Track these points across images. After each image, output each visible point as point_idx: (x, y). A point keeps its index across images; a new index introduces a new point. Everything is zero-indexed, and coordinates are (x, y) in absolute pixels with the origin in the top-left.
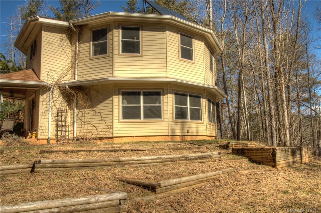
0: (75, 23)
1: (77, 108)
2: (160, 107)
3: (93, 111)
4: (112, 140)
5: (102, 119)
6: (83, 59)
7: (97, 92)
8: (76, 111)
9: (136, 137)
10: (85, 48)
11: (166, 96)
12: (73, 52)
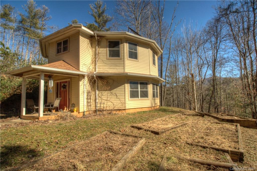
0: (98, 34)
1: (98, 90)
2: (147, 91)
3: (110, 92)
4: (125, 111)
5: (118, 98)
6: (102, 58)
7: (114, 81)
8: (97, 92)
9: (137, 109)
10: (103, 51)
11: (150, 85)
12: (94, 53)
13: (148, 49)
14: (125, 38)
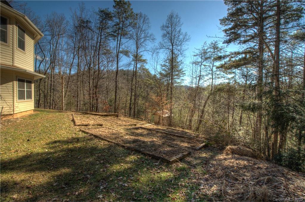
2: (31, 91)
4: (12, 116)
5: (2, 99)
11: (33, 84)
13: (33, 40)
14: (16, 19)
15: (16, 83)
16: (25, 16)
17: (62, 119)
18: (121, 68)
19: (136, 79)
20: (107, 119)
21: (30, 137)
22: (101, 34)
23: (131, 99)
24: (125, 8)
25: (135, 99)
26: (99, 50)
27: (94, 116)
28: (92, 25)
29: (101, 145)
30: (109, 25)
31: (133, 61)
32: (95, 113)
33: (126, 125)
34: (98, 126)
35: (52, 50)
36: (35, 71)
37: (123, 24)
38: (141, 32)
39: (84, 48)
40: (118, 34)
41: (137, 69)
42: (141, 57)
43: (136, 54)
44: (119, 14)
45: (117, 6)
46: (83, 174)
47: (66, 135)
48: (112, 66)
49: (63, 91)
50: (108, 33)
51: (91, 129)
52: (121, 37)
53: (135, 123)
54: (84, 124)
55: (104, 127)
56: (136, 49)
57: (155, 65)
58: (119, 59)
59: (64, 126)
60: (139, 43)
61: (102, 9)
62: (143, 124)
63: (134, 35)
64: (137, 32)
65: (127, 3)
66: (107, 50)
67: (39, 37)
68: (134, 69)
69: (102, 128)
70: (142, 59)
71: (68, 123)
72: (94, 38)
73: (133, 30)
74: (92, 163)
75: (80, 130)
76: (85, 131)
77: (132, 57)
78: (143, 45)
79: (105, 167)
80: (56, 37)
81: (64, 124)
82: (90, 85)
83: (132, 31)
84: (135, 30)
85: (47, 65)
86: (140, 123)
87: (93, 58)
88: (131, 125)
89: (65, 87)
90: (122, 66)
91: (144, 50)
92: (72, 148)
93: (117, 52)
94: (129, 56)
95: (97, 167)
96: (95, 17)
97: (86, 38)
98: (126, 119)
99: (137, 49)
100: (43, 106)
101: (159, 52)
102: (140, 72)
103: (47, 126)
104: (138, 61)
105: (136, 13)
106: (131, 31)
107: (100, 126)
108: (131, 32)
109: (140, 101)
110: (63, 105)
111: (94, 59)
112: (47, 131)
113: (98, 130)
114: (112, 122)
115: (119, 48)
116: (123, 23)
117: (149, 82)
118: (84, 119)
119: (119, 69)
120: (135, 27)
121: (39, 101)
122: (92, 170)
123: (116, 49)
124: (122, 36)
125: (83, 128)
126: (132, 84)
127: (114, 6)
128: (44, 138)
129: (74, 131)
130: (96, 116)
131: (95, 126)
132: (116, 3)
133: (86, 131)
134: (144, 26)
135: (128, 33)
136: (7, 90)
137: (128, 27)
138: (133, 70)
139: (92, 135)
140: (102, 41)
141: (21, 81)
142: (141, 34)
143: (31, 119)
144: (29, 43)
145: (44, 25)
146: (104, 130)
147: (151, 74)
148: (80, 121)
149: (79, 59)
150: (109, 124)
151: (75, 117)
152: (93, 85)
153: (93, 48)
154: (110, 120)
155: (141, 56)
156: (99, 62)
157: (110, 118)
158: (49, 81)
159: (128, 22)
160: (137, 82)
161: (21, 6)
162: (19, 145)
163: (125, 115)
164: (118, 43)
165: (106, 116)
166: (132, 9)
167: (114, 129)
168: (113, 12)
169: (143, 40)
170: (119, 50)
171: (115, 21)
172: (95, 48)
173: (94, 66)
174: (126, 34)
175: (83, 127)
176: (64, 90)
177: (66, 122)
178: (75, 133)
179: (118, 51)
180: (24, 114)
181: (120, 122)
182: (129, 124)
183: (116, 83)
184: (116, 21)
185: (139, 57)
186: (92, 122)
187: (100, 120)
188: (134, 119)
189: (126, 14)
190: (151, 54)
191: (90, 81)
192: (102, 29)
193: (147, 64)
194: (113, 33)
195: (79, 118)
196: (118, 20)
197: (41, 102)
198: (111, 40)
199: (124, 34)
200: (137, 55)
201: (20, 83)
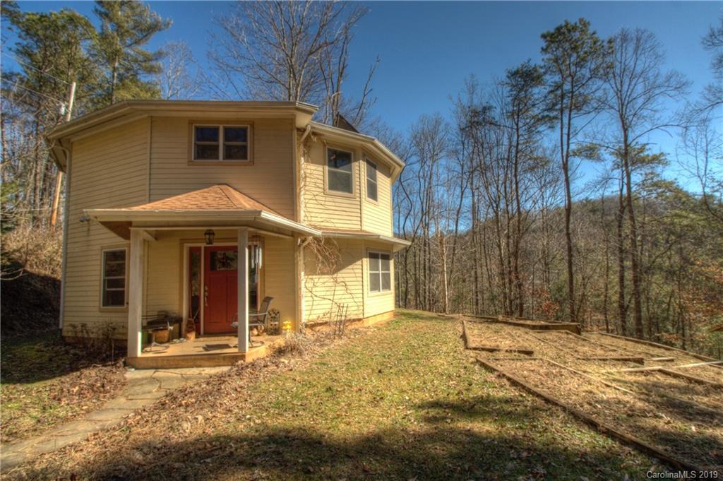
3: (333, 278)
4: (363, 321)
5: (348, 291)
6: (312, 189)
8: (303, 278)
10: (315, 172)
13: (389, 177)
14: (362, 149)
15: (366, 261)
16: (374, 140)
17: (443, 331)
18: (582, 196)
19: (632, 219)
20: (547, 337)
21: (383, 365)
22: (517, 124)
23: (622, 279)
24: (573, 40)
25: (636, 281)
26: (516, 164)
27: (511, 327)
28: (496, 114)
29: (526, 406)
30: (536, 96)
31: (618, 168)
32: (515, 321)
33: (607, 360)
34: (522, 355)
35: (422, 189)
36: (395, 235)
37: (572, 82)
38: (631, 81)
39: (484, 169)
40: (562, 111)
41: (633, 189)
42: (642, 152)
43: (623, 148)
44: (560, 62)
45: (552, 45)
46: (472, 475)
47: (447, 369)
48: (553, 195)
49: (444, 271)
50: (533, 117)
51: (503, 360)
52: (570, 115)
53: (640, 354)
54: (488, 347)
55: (535, 359)
56: (620, 134)
57: (700, 162)
58: (569, 173)
59: (444, 349)
60: (630, 112)
61: (515, 69)
62: (672, 361)
63: (609, 99)
64: (619, 86)
65: (578, 24)
66: (535, 159)
67: (398, 169)
68: (621, 190)
69: (530, 361)
70: (648, 155)
71: (453, 341)
72: (501, 140)
73: (607, 86)
74: (499, 451)
75: (478, 361)
76: (487, 363)
77: (609, 159)
78: (645, 114)
79: (532, 473)
80: (429, 162)
81: (445, 343)
82: (500, 250)
83: (603, 87)
84: (612, 81)
85: (416, 221)
86: (659, 356)
87: (503, 186)
88: (626, 360)
89: (447, 262)
90: (583, 191)
91: (650, 128)
92: (456, 403)
93: (563, 157)
94: (599, 159)
95: (510, 465)
96: (500, 93)
97: (485, 146)
98: (607, 341)
99: (625, 130)
100: (413, 303)
101: (710, 116)
102: (643, 197)
103: (414, 346)
104: (634, 163)
105: (607, 39)
106: (600, 89)
107: (526, 357)
108: (599, 93)
109: (658, 287)
110: (445, 302)
111: (505, 187)
112: (413, 355)
113: (519, 364)
114: (560, 347)
115: (568, 144)
116: (573, 79)
117: (685, 222)
118: (487, 335)
119: (575, 199)
120: (611, 75)
121: (406, 293)
122: (497, 470)
123: (560, 148)
124: (572, 113)
125: (483, 356)
126: (620, 236)
127: (545, 47)
128: (406, 371)
129: (464, 362)
130: (517, 327)
131: (514, 354)
132: (548, 38)
133: (490, 365)
134: (638, 62)
135: (590, 97)
136: (354, 275)
137: (590, 82)
138: (619, 193)
139: (504, 375)
140: (521, 142)
141: (373, 256)
142: (631, 87)
143: (389, 330)
144: (384, 184)
145: (408, 146)
146: (536, 368)
147: (687, 195)
148: (479, 340)
149: (473, 196)
150: (552, 353)
151: (469, 329)
152: (509, 250)
153: (501, 164)
154: (556, 341)
155: (642, 149)
156: (517, 192)
157: (556, 336)
158: (422, 253)
159: (588, 70)
160: (638, 225)
161: (372, 125)
162: (365, 379)
163: (608, 330)
164: (564, 132)
165: (546, 328)
166: (594, 33)
167: (564, 368)
168: (542, 64)
169: (640, 101)
170: (568, 152)
171: (549, 83)
172: (506, 162)
173: (507, 205)
174: (585, 102)
175: (484, 353)
176: (445, 269)
177: (450, 338)
178: (465, 368)
179: (565, 153)
180: (379, 319)
181: (586, 349)
182: (616, 357)
183: (569, 239)
184: (553, 80)
185: (636, 152)
186: (505, 344)
187: (527, 339)
188: (636, 342)
189: (578, 53)
190: (678, 134)
191: (499, 241)
192: (519, 112)
193: (667, 167)
194: (546, 113)
195: (476, 332)
196: (557, 78)
197: (409, 297)
198: (543, 131)
199: (578, 105)
200: (626, 149)
201: (372, 260)
